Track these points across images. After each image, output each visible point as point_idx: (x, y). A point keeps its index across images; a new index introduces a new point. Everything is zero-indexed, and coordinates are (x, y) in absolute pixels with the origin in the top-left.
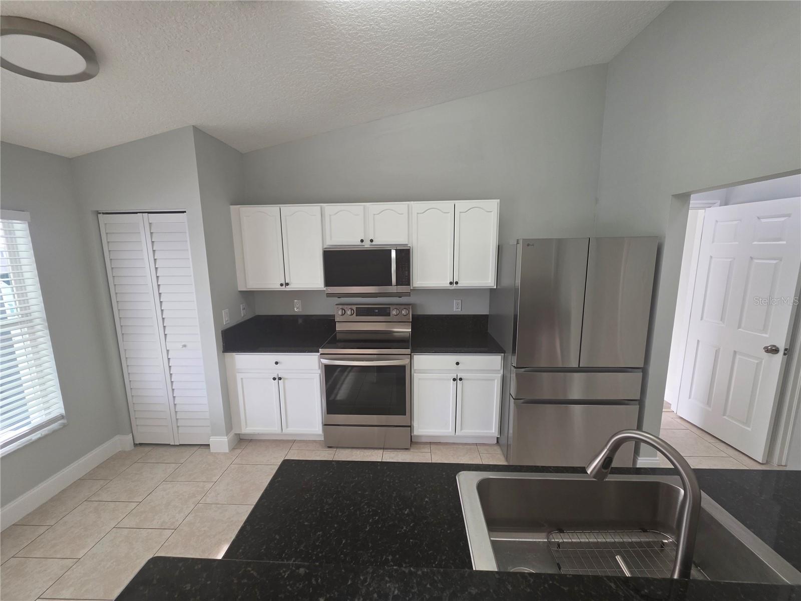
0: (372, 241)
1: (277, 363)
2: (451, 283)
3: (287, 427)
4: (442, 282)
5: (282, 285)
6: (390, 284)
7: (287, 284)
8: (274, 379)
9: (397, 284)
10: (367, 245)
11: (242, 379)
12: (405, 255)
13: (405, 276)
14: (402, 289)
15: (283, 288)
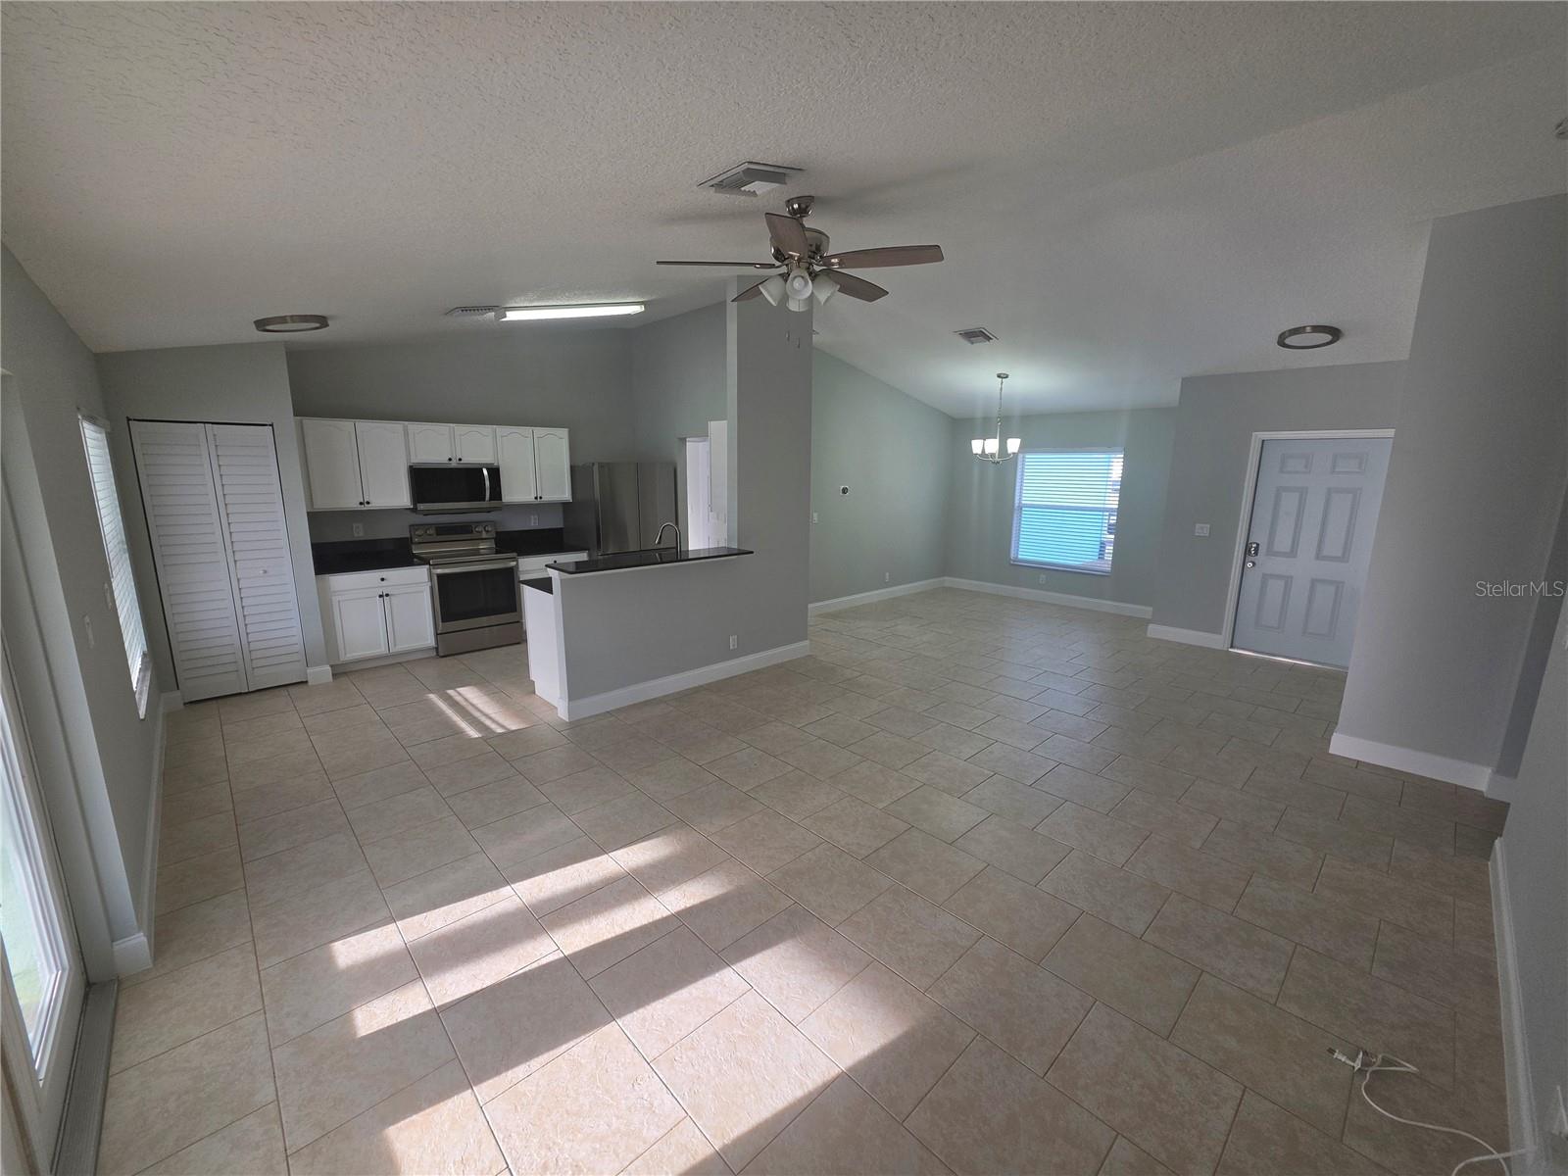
0: (460, 460)
1: (383, 580)
2: (536, 498)
3: (395, 645)
4: (530, 498)
5: (361, 503)
6: (484, 500)
7: (368, 503)
8: (381, 596)
9: (491, 499)
10: (454, 464)
11: (339, 602)
12: (495, 472)
13: (497, 494)
14: (495, 503)
15: (362, 508)
